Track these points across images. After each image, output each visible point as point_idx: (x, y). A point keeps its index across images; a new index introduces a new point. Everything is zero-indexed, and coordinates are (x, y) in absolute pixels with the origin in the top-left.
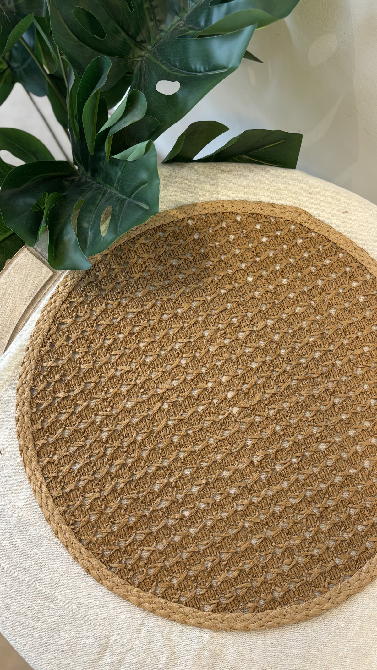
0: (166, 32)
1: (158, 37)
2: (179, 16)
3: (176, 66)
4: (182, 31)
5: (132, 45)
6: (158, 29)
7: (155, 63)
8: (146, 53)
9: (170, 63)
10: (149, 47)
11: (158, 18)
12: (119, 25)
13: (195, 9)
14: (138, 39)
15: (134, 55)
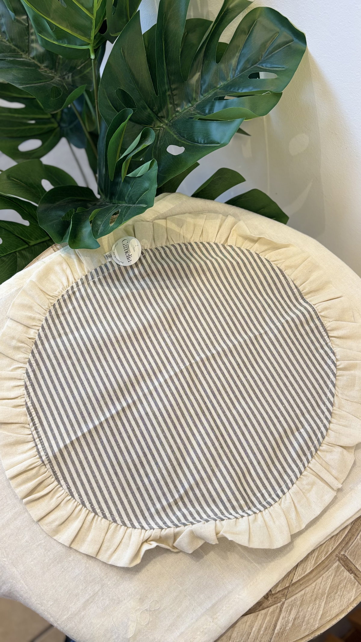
0: (181, 112)
1: (174, 115)
2: (191, 104)
3: (184, 137)
4: (192, 114)
5: (155, 119)
6: (175, 110)
7: (169, 133)
8: (164, 125)
9: (180, 134)
10: (167, 121)
11: (176, 103)
12: (146, 103)
13: (203, 101)
14: (159, 115)
15: (155, 125)
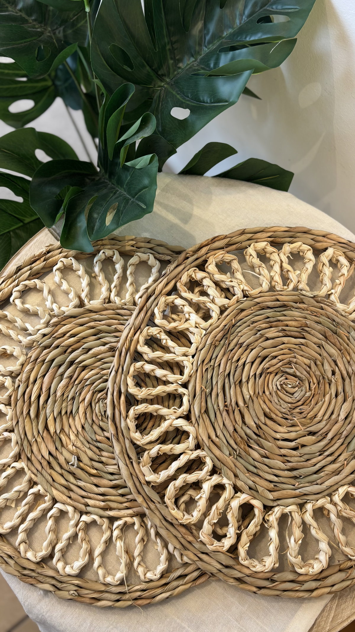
0: (183, 69)
1: (176, 73)
2: (194, 58)
3: (188, 97)
4: (195, 69)
5: (155, 78)
6: (176, 67)
7: (172, 93)
8: (165, 84)
9: (184, 94)
10: (168, 80)
11: (177, 58)
12: (145, 61)
13: (208, 53)
14: (160, 73)
15: (155, 85)
